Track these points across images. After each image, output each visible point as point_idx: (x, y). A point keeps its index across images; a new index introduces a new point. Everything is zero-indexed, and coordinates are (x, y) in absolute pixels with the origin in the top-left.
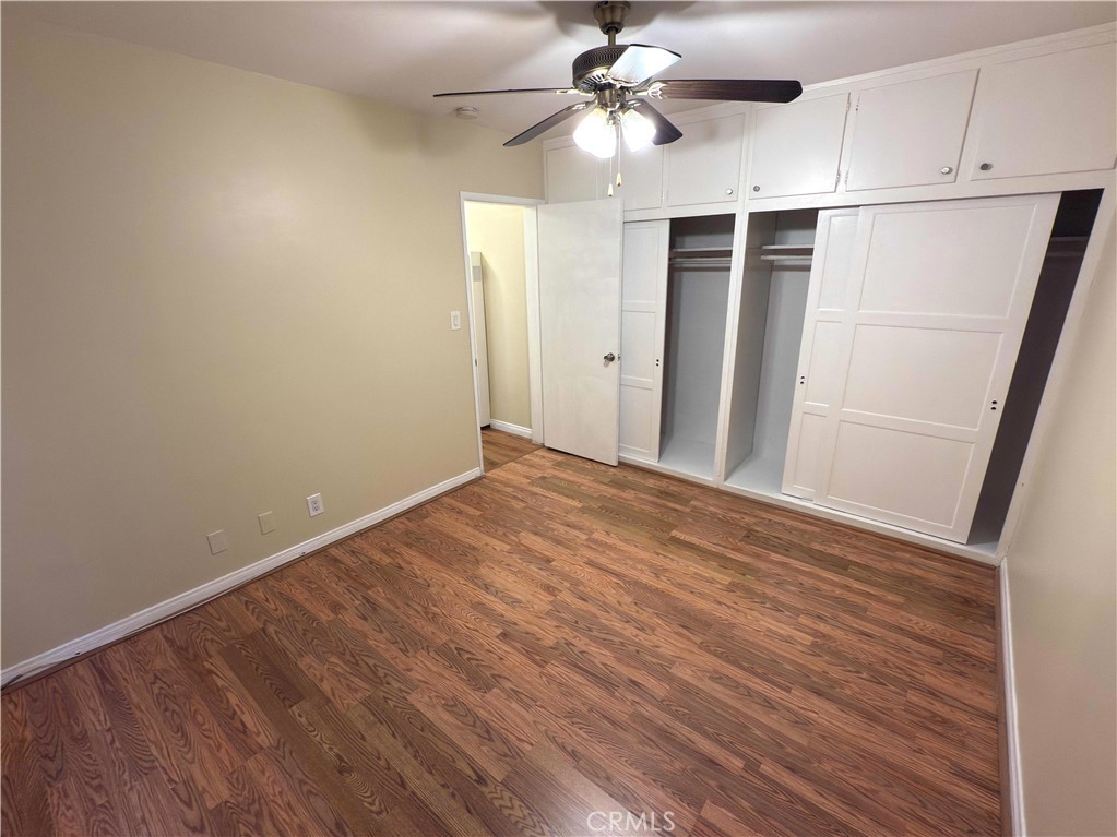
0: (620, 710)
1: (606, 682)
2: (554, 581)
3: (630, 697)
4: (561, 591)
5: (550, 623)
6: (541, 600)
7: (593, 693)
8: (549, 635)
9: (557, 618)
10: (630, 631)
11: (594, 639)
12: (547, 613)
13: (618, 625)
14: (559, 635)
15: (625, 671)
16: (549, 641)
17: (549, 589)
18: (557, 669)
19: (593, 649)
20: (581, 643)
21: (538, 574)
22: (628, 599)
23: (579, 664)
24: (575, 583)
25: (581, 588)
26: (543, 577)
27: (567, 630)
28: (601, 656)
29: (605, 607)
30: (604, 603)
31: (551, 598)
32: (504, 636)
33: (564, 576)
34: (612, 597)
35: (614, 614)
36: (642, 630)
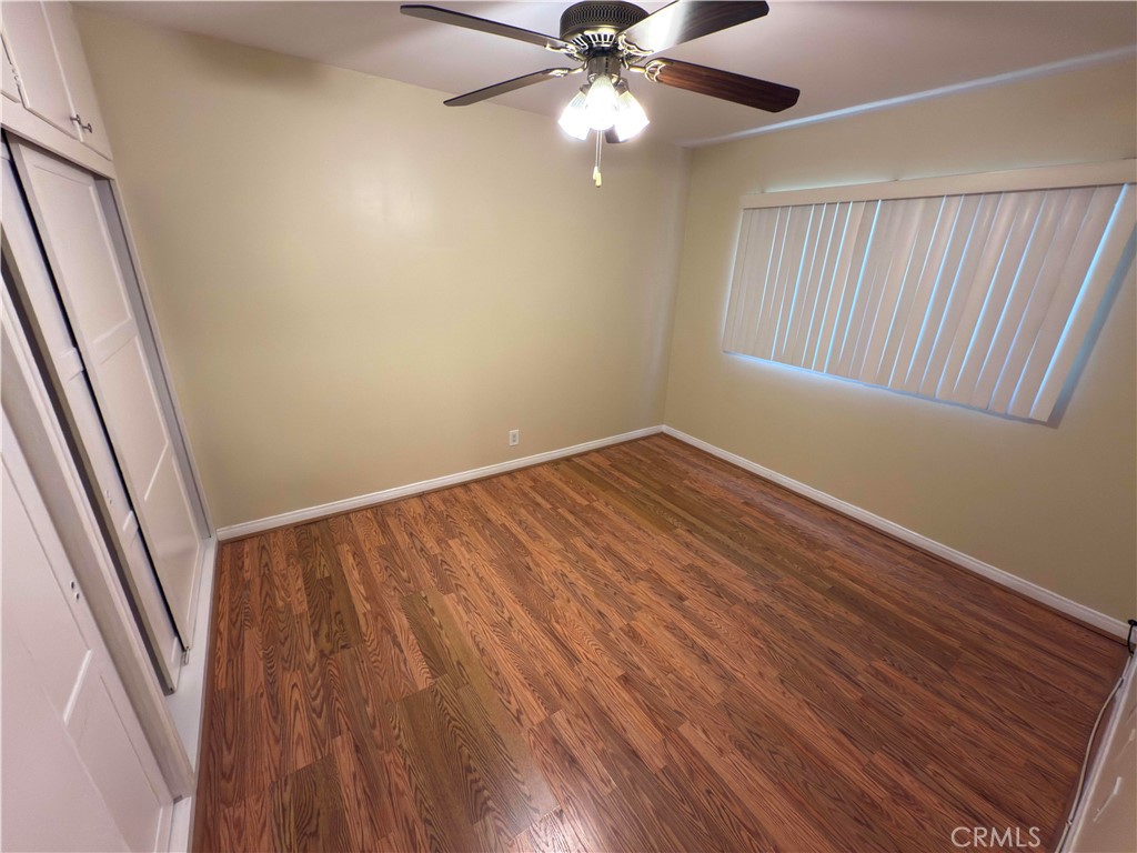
0: (609, 539)
1: (609, 551)
2: (625, 645)
3: (598, 541)
4: (621, 629)
5: (640, 599)
6: (644, 625)
7: (620, 548)
8: (642, 592)
9: (631, 601)
10: (574, 576)
11: (605, 577)
12: (640, 608)
13: (581, 583)
14: (633, 588)
15: (593, 554)
16: (642, 584)
17: (633, 635)
18: (641, 566)
19: (609, 571)
20: (617, 577)
21: (642, 660)
22: (558, 603)
23: (623, 564)
24: (602, 635)
25: (598, 626)
26: (638, 655)
27: (625, 589)
28: (606, 567)
29: (584, 601)
30: (583, 605)
31: (633, 623)
32: (681, 598)
33: (611, 647)
34: (571, 610)
35: (579, 593)
36: (563, 575)
